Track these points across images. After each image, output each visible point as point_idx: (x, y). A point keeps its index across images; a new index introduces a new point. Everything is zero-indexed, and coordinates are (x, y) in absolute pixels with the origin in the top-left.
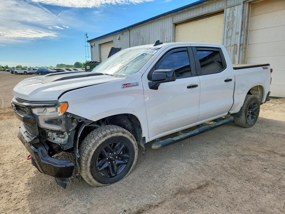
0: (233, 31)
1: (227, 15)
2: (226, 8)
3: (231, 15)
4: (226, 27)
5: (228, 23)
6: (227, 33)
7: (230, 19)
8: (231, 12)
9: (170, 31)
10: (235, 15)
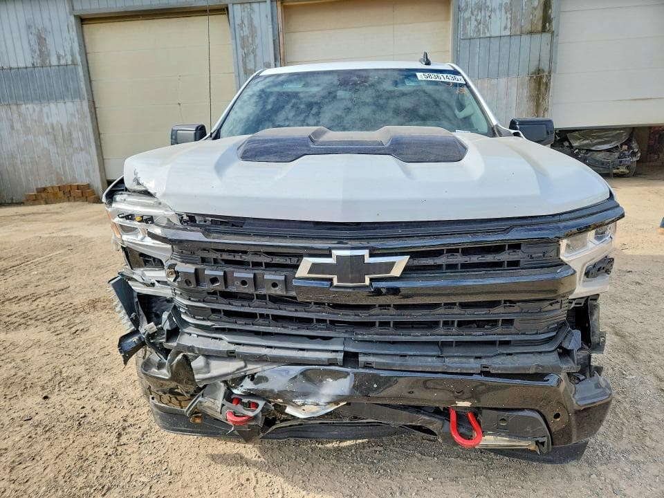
0: (257, 58)
1: (238, 21)
2: (233, 4)
3: (246, 22)
4: (239, 47)
5: (243, 38)
6: (245, 64)
7: (246, 32)
8: (245, 14)
9: (65, 34)
10: (256, 22)
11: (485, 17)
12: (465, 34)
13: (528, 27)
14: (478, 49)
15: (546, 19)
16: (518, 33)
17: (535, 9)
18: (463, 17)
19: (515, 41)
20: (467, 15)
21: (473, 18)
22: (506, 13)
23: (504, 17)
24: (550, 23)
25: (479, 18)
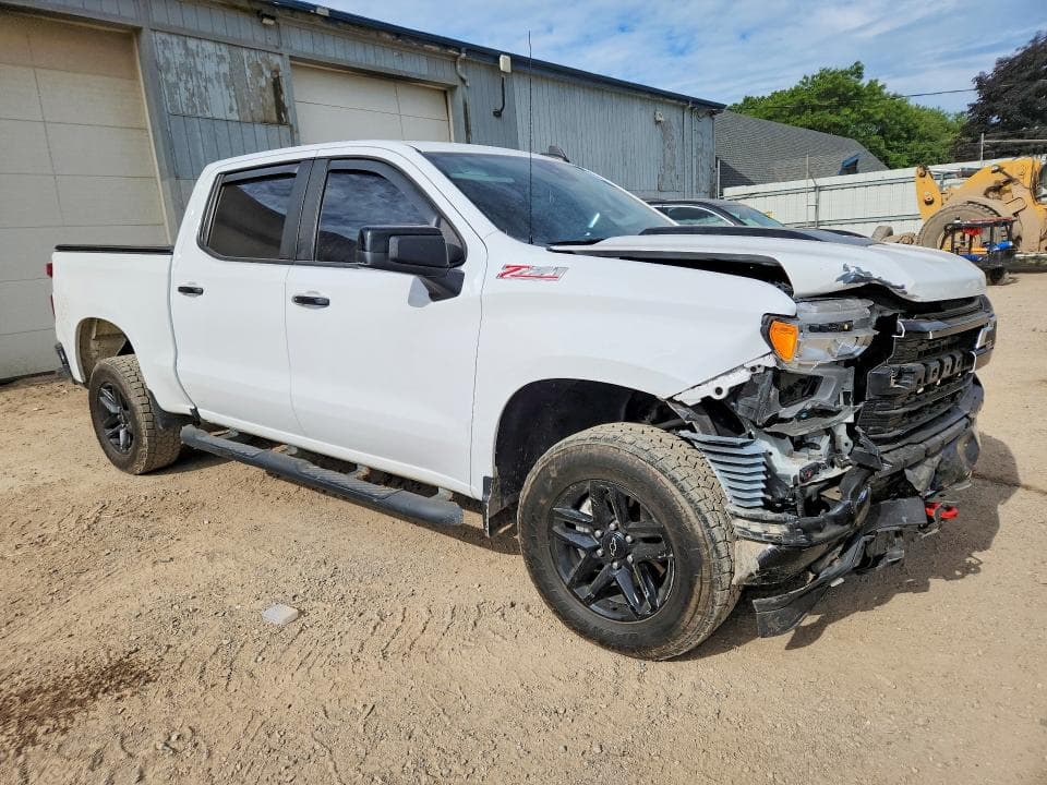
11: (199, 87)
12: (174, 106)
13: (260, 114)
14: (199, 134)
15: (280, 107)
16: (250, 119)
17: (264, 90)
18: (167, 81)
19: (247, 129)
20: (172, 78)
21: (182, 85)
22: (227, 87)
23: (225, 93)
24: (285, 113)
25: (190, 85)
